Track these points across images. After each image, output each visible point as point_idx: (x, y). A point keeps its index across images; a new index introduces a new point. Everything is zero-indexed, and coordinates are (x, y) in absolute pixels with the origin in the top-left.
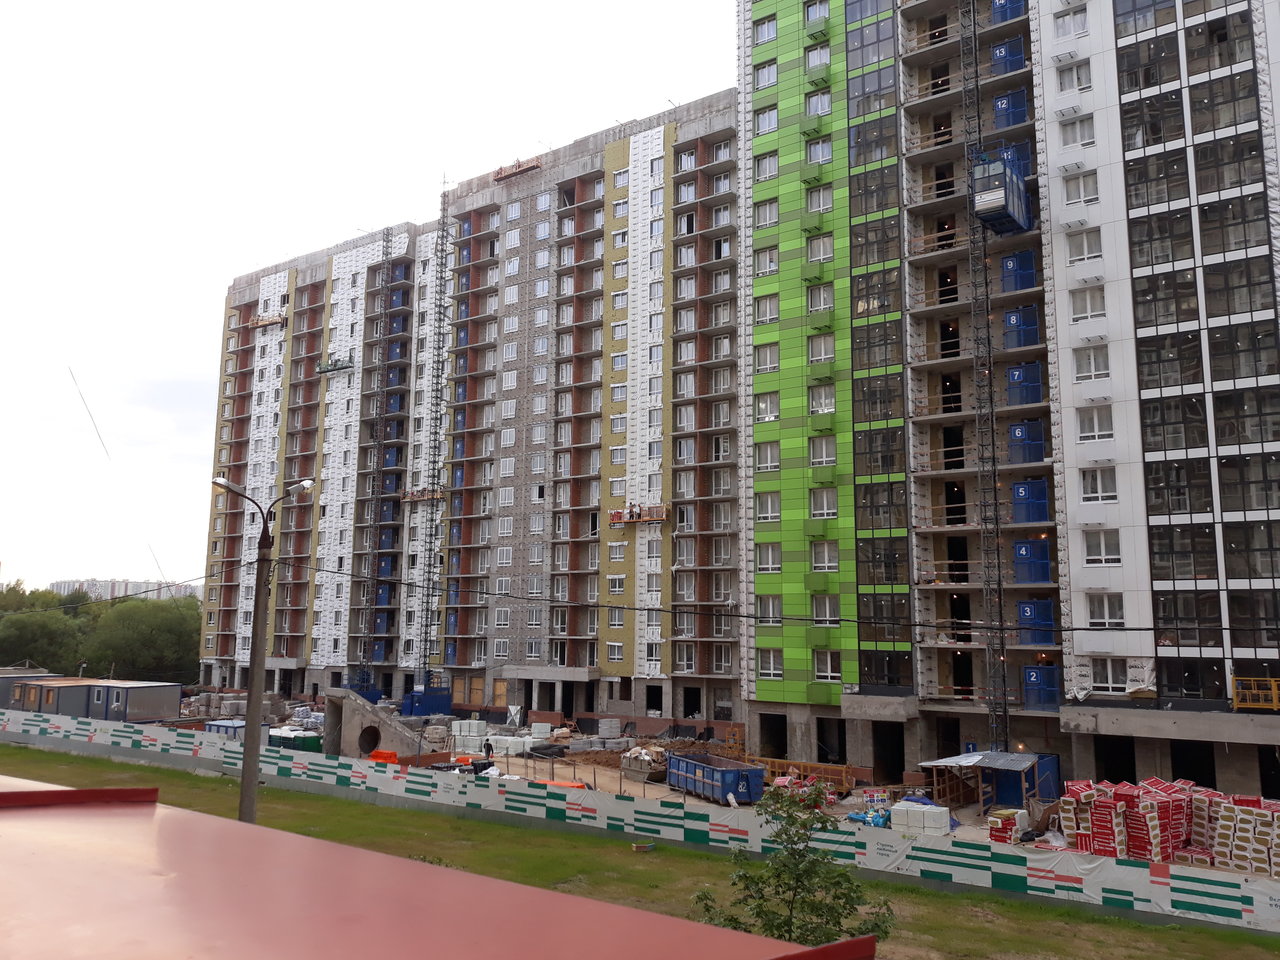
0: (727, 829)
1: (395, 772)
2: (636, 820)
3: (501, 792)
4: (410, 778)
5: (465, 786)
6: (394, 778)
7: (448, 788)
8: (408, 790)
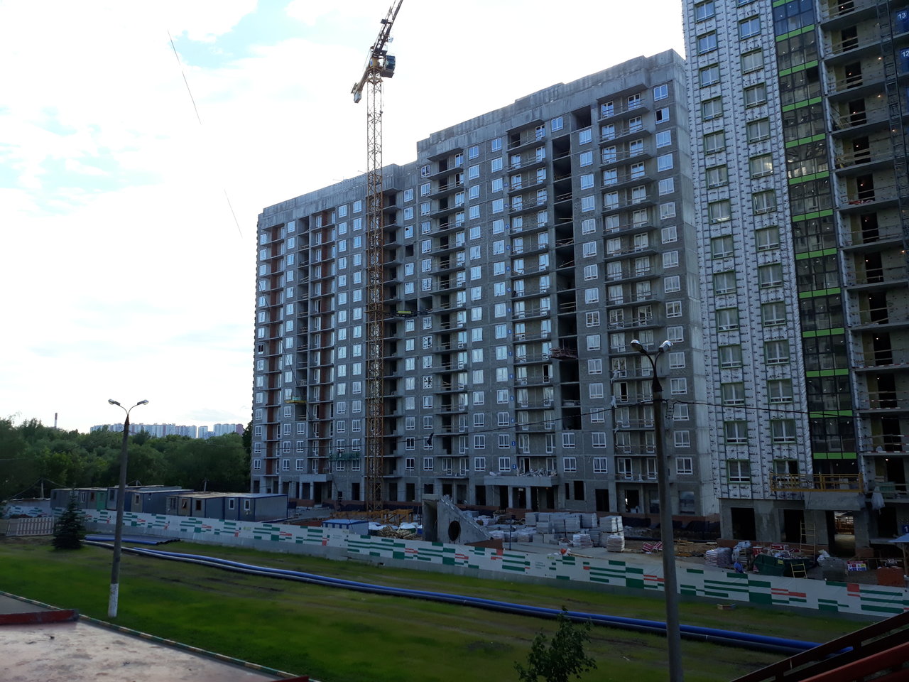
0: (787, 592)
1: (492, 554)
2: (706, 587)
3: (585, 568)
4: (505, 558)
5: (554, 564)
6: (492, 558)
7: (539, 565)
8: (504, 567)
